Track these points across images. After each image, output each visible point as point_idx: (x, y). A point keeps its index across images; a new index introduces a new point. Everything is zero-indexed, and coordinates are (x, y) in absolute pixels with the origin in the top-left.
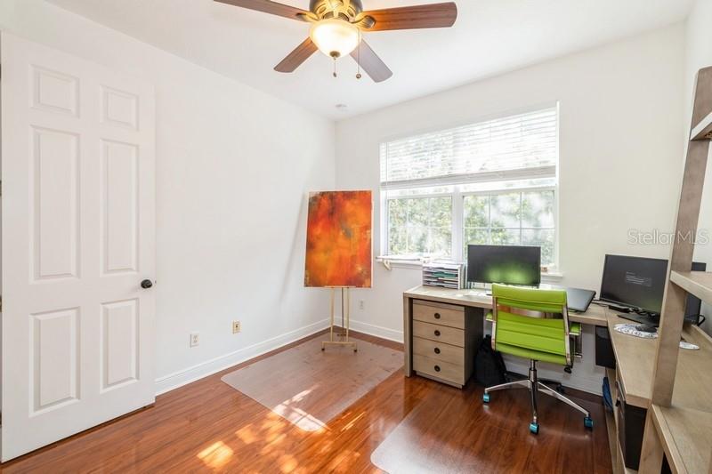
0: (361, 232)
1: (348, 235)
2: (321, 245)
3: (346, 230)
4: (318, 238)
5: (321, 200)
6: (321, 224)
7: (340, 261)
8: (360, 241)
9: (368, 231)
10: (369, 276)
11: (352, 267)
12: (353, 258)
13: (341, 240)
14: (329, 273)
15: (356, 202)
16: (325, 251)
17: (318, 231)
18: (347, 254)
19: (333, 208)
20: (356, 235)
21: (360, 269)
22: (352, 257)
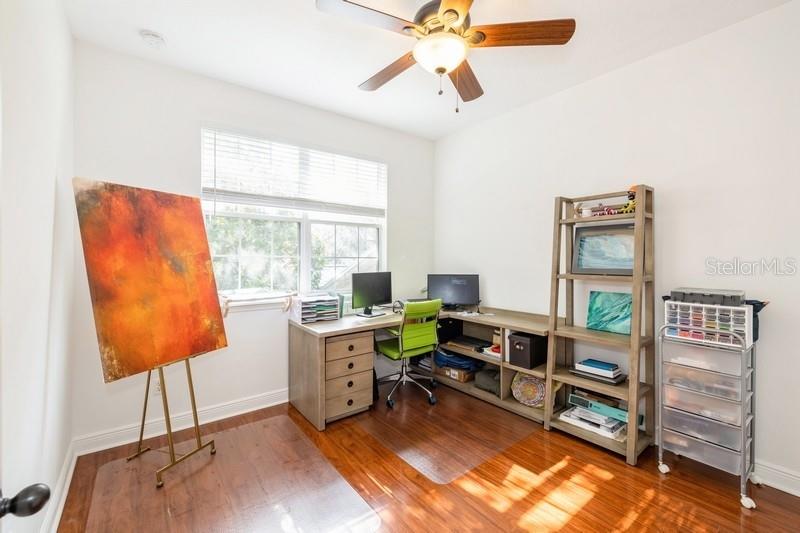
0: (198, 262)
1: (177, 269)
2: (129, 290)
3: (173, 260)
4: (121, 276)
5: (109, 200)
6: (121, 248)
7: (174, 315)
8: (198, 277)
9: (207, 263)
10: (222, 331)
11: (196, 322)
12: (194, 306)
13: (168, 279)
14: (159, 341)
15: (180, 213)
16: (143, 301)
17: (117, 263)
18: (183, 302)
19: (141, 219)
20: (191, 267)
21: (207, 322)
22: (192, 304)
